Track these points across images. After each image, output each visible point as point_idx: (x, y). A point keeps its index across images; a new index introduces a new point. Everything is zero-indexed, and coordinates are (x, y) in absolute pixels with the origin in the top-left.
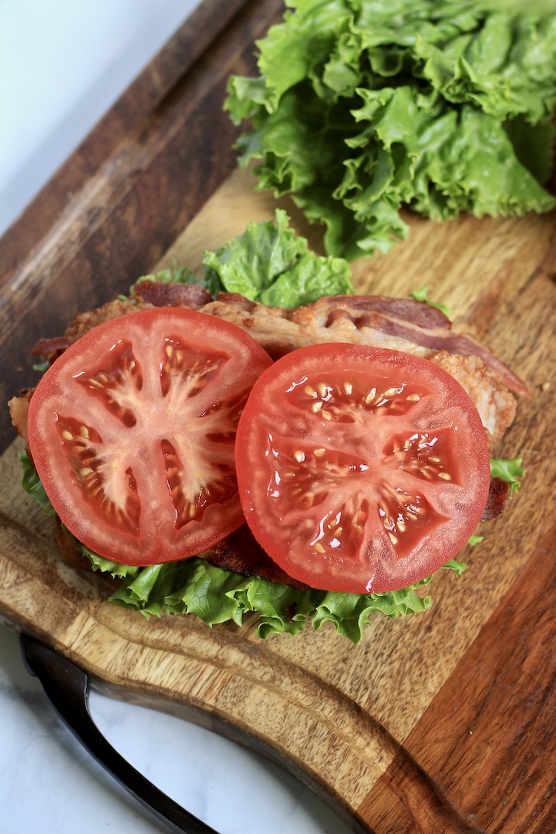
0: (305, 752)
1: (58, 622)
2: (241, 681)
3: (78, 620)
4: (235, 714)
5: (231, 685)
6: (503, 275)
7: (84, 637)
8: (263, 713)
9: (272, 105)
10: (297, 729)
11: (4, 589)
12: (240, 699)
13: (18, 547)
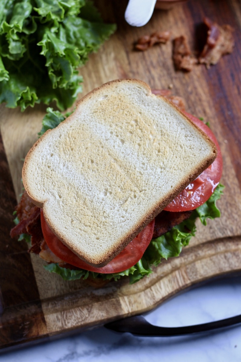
0: (231, 266)
1: (116, 309)
2: (189, 266)
3: (122, 302)
4: (199, 277)
5: (188, 271)
6: (118, 64)
7: (130, 305)
8: (207, 268)
9: (6, 77)
10: (222, 262)
11: (88, 317)
12: (196, 272)
13: (74, 301)
